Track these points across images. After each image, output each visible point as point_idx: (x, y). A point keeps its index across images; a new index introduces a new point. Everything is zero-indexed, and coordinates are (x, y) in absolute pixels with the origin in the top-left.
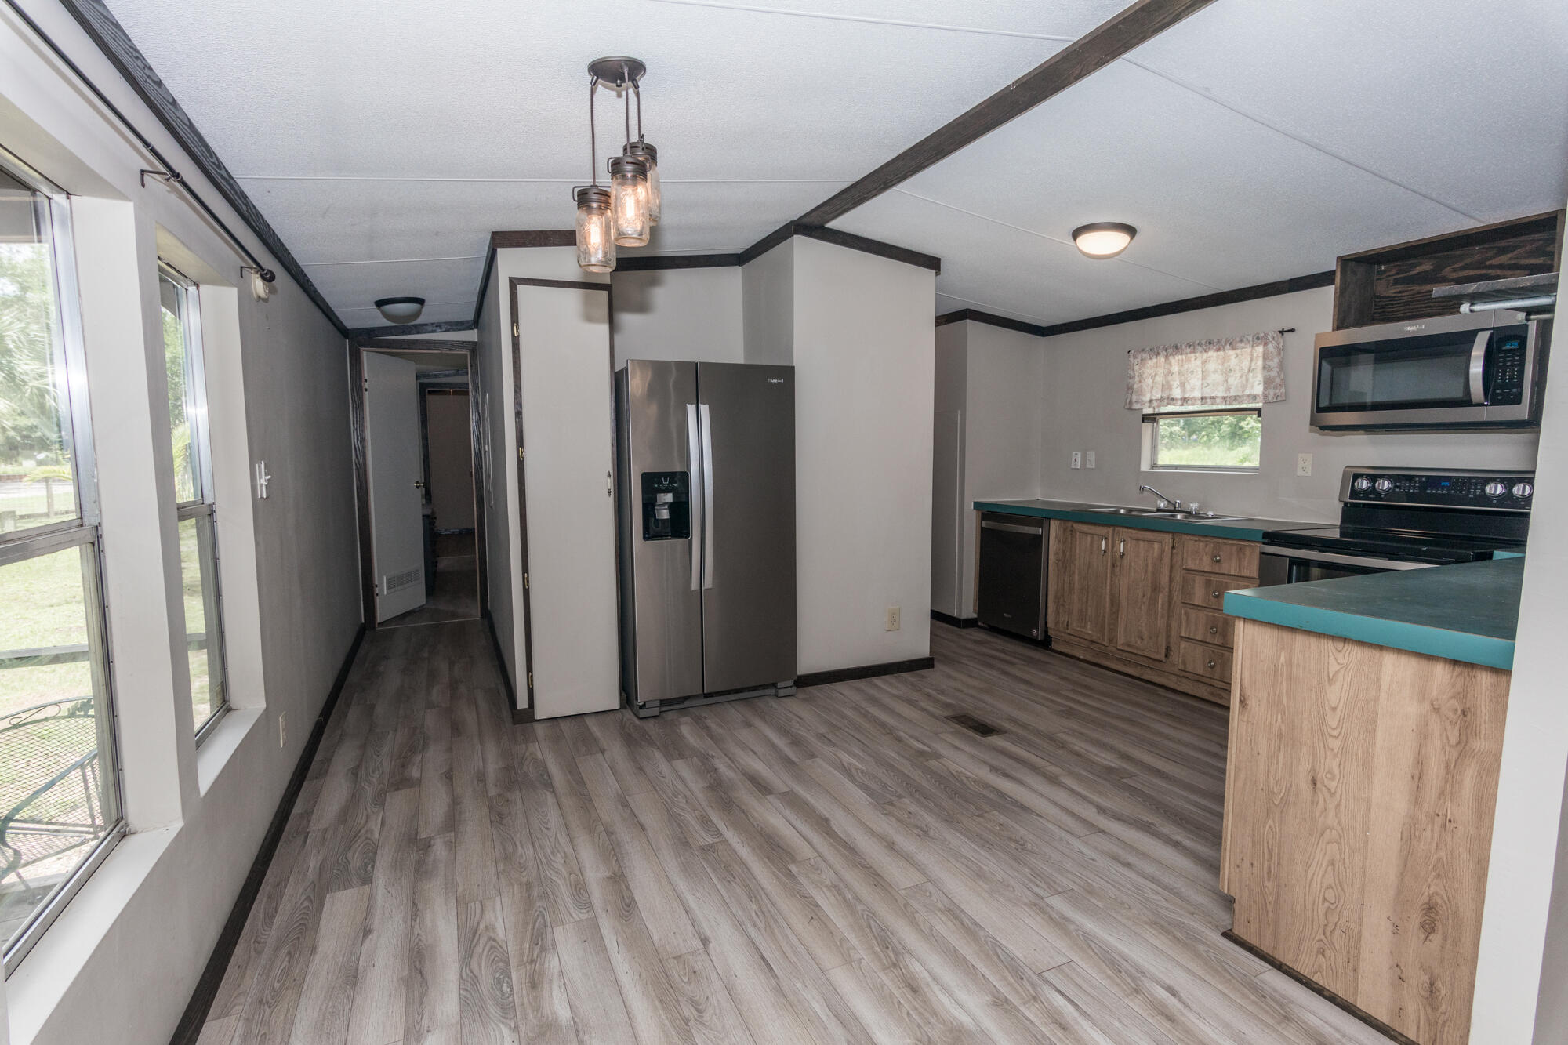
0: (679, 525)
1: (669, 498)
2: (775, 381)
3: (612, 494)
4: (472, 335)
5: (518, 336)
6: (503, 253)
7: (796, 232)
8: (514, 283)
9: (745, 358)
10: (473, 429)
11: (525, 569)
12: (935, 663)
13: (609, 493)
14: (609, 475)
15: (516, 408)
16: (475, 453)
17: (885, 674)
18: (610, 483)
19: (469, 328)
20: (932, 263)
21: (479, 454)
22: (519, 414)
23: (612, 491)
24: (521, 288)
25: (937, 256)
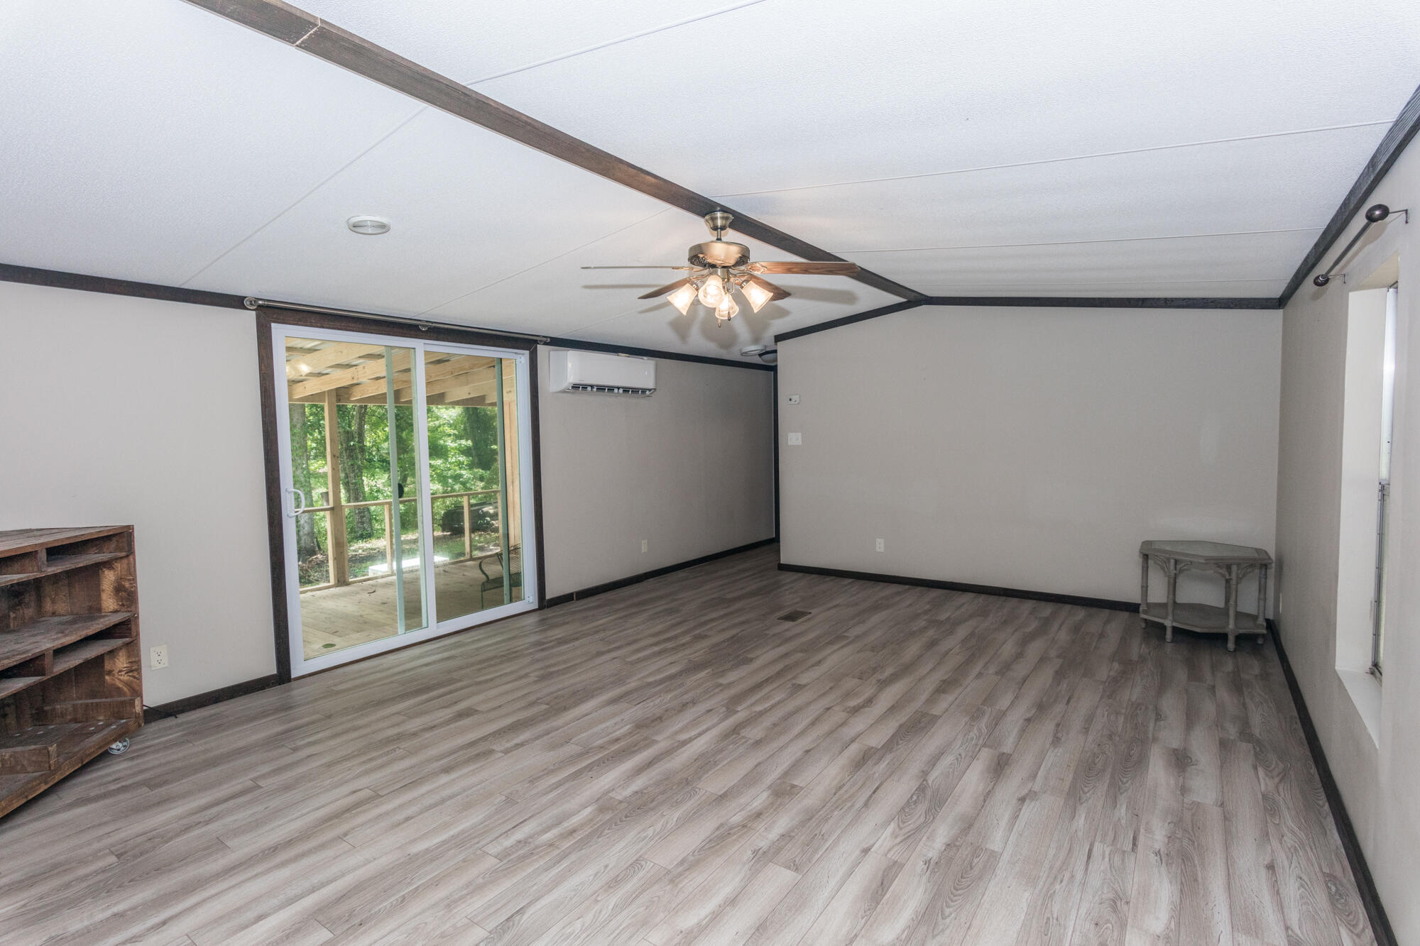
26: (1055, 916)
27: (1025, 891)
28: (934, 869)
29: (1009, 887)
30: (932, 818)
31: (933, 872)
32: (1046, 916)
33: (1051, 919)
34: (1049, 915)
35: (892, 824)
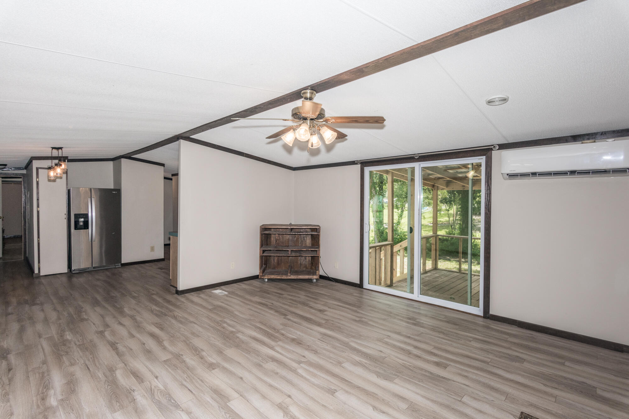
0: (86, 226)
1: (82, 220)
2: (114, 192)
3: (66, 219)
4: (24, 172)
5: (38, 181)
6: (34, 162)
7: (122, 158)
8: (37, 169)
9: (114, 187)
10: (23, 200)
11: (39, 237)
12: (165, 260)
13: (65, 219)
14: (65, 214)
15: (37, 198)
16: (23, 207)
17: (150, 262)
18: (66, 216)
19: (23, 169)
20: (163, 165)
21: (25, 208)
22: (38, 200)
23: (66, 218)
24: (40, 170)
25: (163, 163)
26: (71, 414)
27: (89, 411)
28: (129, 391)
29: (96, 407)
30: (154, 401)
31: (128, 390)
32: (75, 411)
33: (72, 412)
34: (74, 412)
35: (163, 388)
